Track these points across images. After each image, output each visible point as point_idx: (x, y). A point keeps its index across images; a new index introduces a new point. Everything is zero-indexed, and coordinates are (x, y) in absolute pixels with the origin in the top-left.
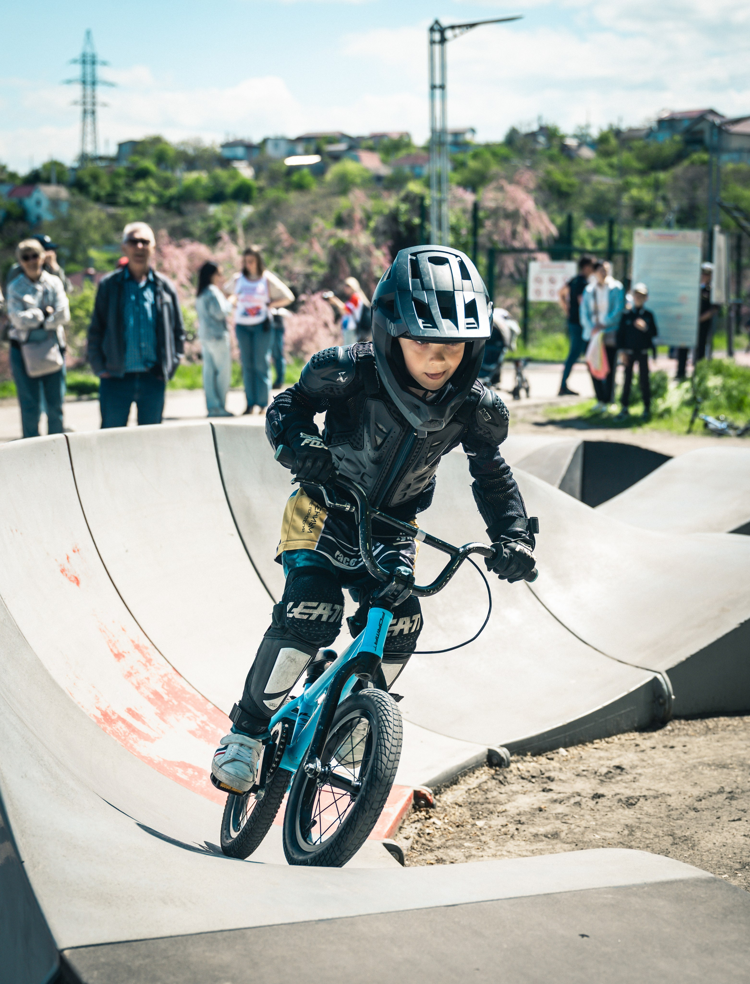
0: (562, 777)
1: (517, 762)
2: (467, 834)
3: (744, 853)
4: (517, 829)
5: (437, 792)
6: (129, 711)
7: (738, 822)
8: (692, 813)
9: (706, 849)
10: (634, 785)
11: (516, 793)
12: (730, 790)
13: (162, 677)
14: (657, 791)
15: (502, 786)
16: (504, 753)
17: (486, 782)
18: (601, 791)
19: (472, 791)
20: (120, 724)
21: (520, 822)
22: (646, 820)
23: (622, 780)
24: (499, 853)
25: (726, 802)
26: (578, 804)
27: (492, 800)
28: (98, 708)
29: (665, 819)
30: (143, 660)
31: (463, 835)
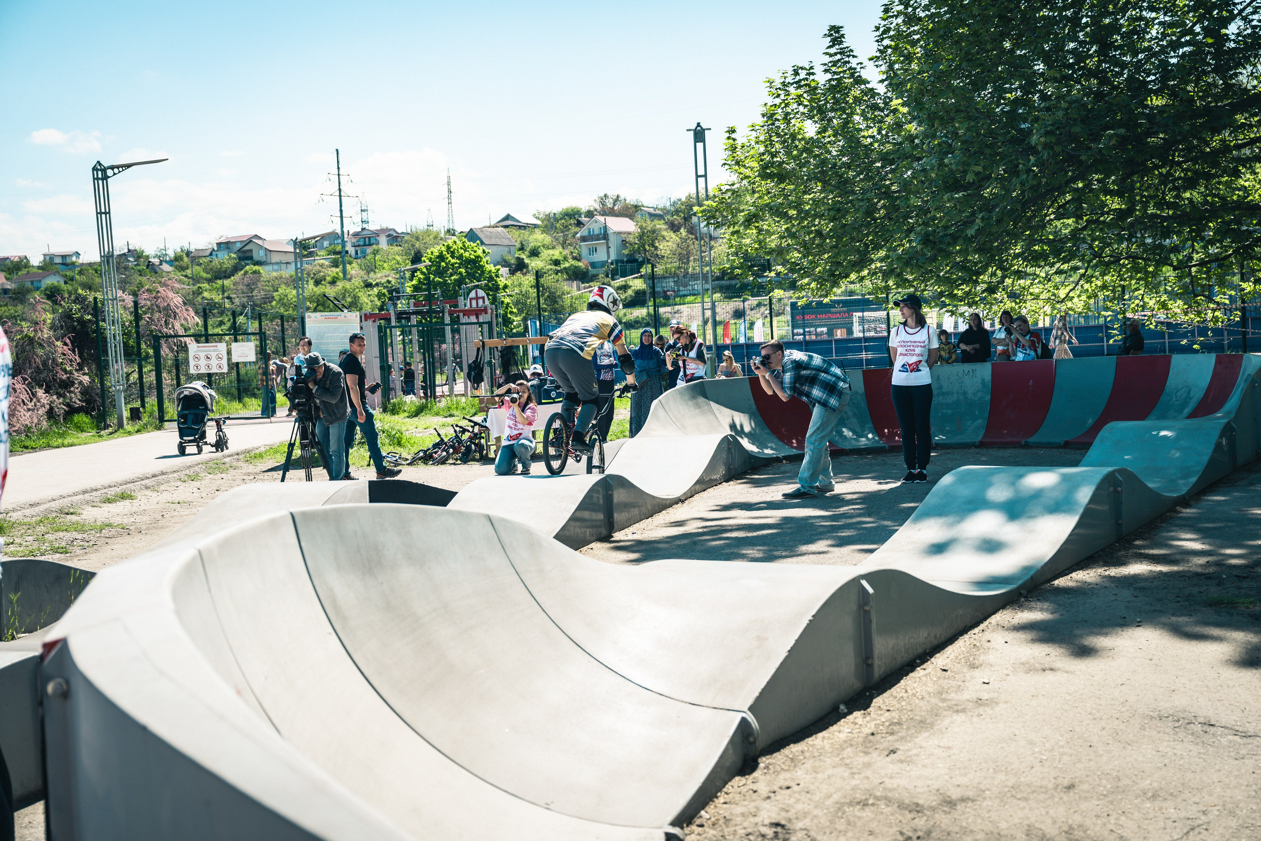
16: (675, 831)
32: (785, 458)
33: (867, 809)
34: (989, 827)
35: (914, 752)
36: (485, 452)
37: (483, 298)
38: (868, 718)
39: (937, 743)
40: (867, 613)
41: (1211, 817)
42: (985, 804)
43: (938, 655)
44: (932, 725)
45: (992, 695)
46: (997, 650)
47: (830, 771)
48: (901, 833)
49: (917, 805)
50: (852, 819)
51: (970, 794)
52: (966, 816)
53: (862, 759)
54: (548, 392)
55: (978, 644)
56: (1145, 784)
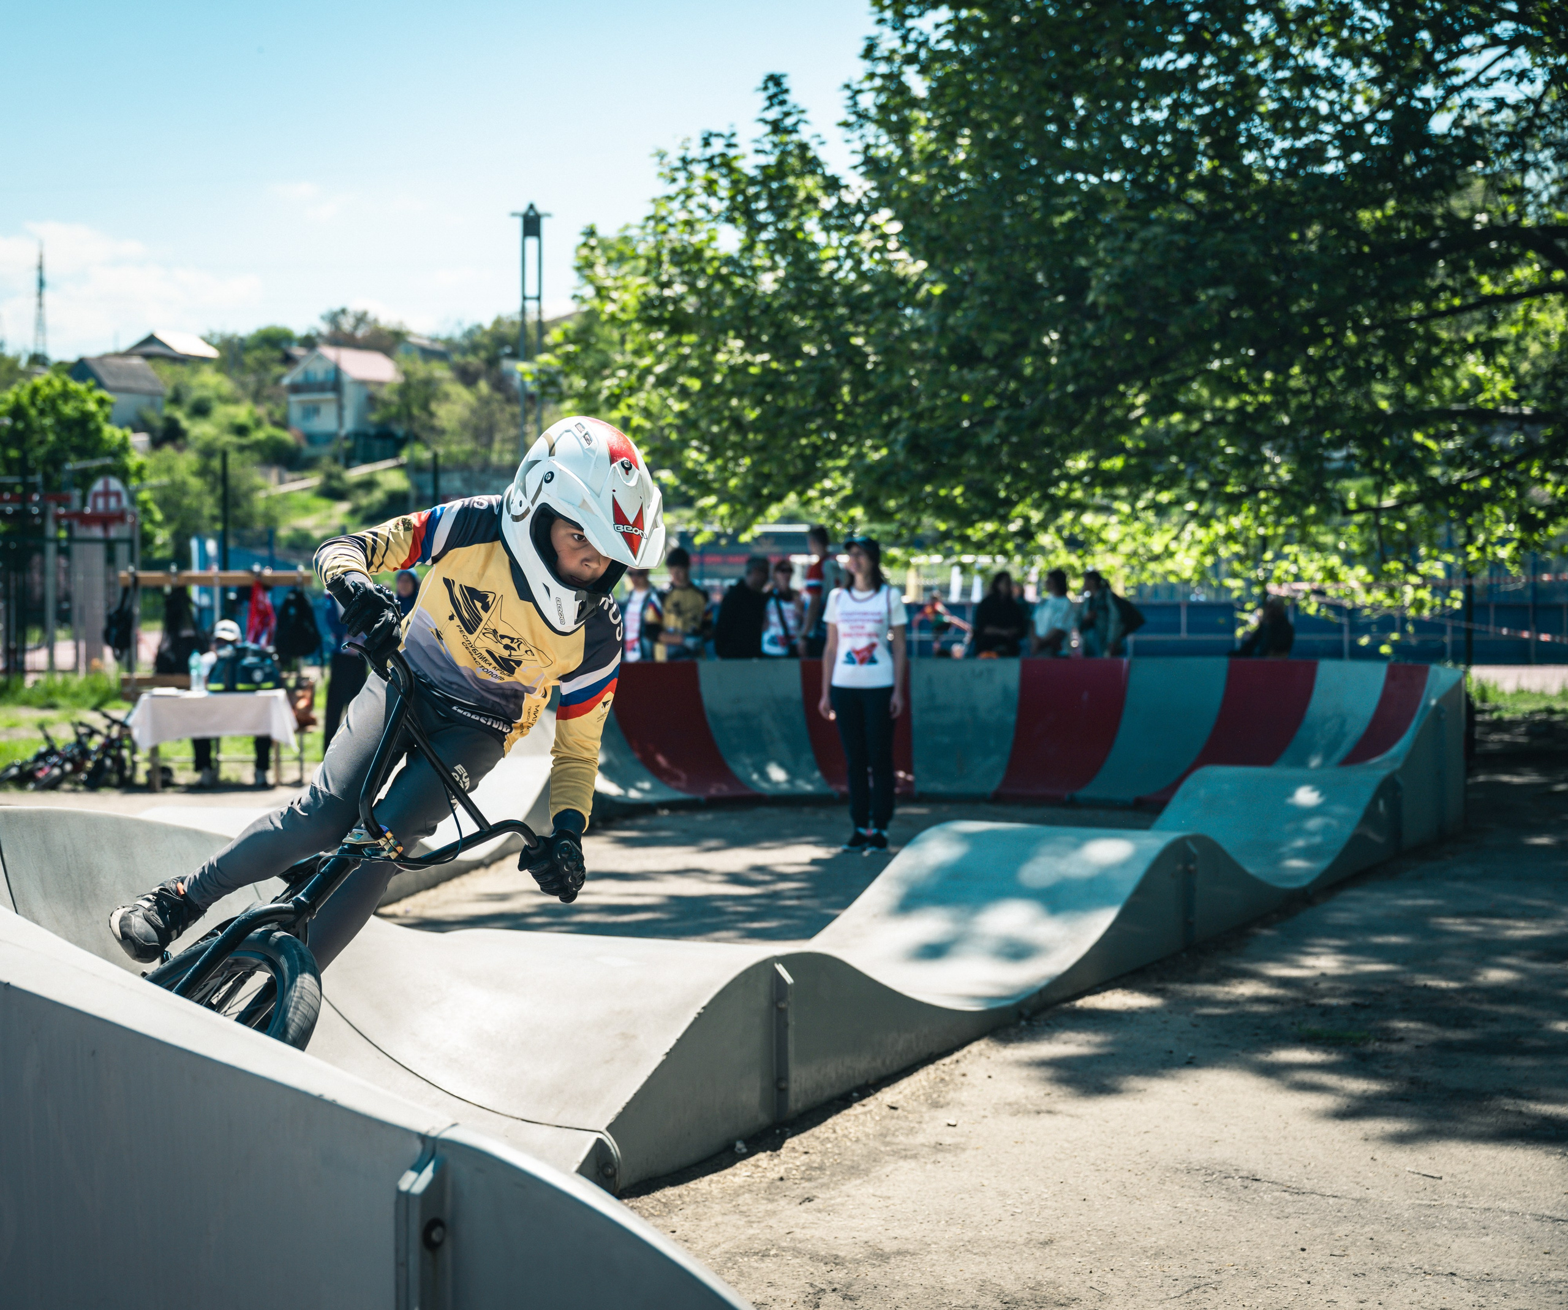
32: (663, 805)
33: (767, 1260)
34: (929, 1281)
35: (839, 1200)
36: (128, 773)
37: (118, 495)
38: (776, 1161)
39: (871, 1191)
40: (782, 1012)
41: (1224, 1276)
42: (929, 1257)
43: (886, 1090)
44: (867, 1172)
45: (958, 1140)
46: (974, 1086)
47: (719, 1219)
48: (812, 1285)
49: (837, 1257)
50: (745, 1270)
51: (911, 1247)
52: (901, 1270)
53: (764, 1206)
54: (248, 671)
55: (947, 1078)
56: (1149, 1241)
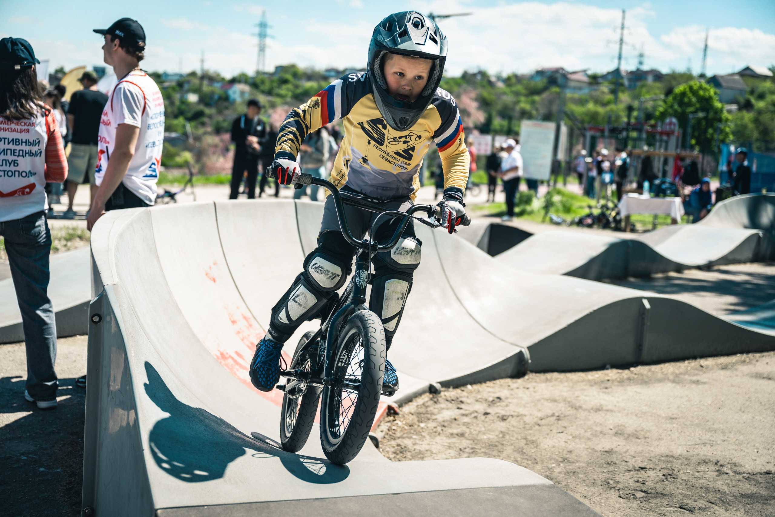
0: (468, 401)
1: (444, 391)
2: (415, 431)
3: (565, 452)
4: (442, 430)
5: (400, 406)
6: (237, 353)
7: (562, 434)
8: (537, 427)
9: (544, 448)
10: (507, 408)
11: (443, 409)
12: (557, 414)
13: (257, 334)
14: (518, 413)
15: (436, 405)
16: (438, 386)
17: (427, 402)
18: (488, 411)
19: (419, 407)
20: (230, 360)
21: (444, 426)
22: (512, 429)
23: (500, 405)
24: (431, 443)
25: (556, 422)
26: (476, 417)
27: (430, 412)
28: (219, 351)
29: (523, 429)
30: (247, 325)
31: (412, 431)
38: (618, 374)
40: (643, 318)
43: (710, 359)
46: (754, 365)
54: (665, 190)
